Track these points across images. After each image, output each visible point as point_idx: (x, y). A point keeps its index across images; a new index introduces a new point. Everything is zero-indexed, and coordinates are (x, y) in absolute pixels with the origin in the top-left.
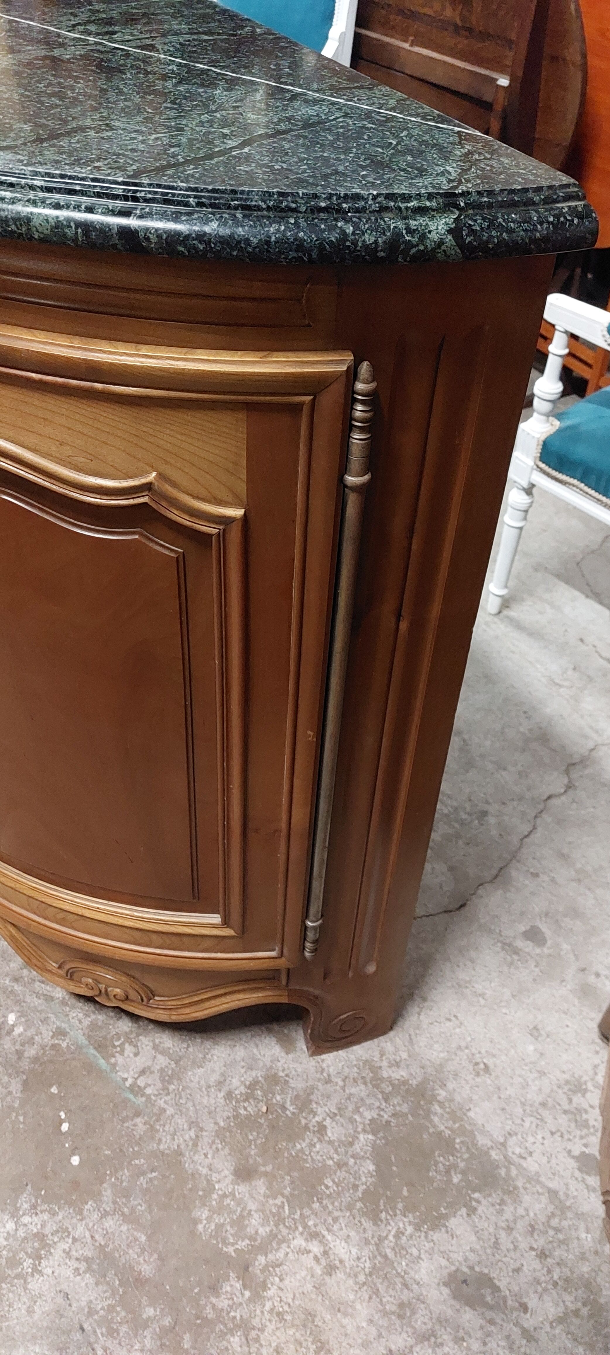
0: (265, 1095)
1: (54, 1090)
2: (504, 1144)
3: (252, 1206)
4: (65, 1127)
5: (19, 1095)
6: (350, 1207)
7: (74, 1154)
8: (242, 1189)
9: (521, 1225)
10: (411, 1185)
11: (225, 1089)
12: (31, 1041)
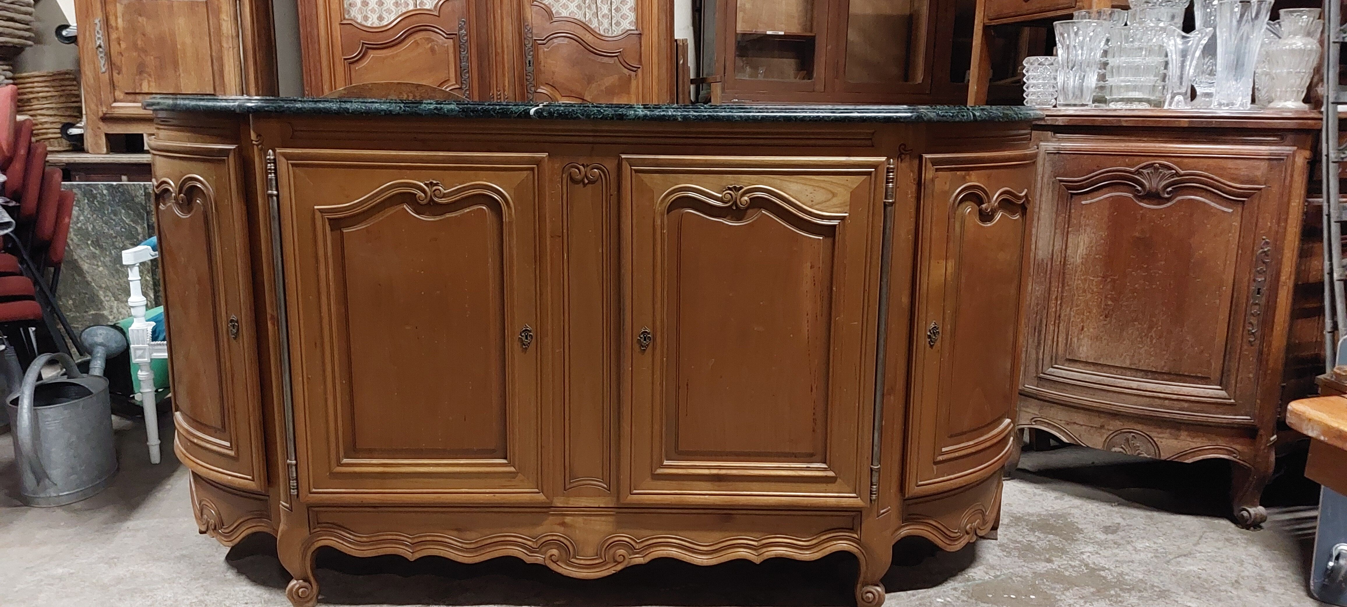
0: (1009, 549)
1: (990, 596)
3: (1065, 562)
4: (1013, 596)
5: (990, 605)
6: (1070, 544)
7: (1029, 597)
9: (1085, 516)
10: (1061, 531)
11: (1003, 557)
12: (958, 598)
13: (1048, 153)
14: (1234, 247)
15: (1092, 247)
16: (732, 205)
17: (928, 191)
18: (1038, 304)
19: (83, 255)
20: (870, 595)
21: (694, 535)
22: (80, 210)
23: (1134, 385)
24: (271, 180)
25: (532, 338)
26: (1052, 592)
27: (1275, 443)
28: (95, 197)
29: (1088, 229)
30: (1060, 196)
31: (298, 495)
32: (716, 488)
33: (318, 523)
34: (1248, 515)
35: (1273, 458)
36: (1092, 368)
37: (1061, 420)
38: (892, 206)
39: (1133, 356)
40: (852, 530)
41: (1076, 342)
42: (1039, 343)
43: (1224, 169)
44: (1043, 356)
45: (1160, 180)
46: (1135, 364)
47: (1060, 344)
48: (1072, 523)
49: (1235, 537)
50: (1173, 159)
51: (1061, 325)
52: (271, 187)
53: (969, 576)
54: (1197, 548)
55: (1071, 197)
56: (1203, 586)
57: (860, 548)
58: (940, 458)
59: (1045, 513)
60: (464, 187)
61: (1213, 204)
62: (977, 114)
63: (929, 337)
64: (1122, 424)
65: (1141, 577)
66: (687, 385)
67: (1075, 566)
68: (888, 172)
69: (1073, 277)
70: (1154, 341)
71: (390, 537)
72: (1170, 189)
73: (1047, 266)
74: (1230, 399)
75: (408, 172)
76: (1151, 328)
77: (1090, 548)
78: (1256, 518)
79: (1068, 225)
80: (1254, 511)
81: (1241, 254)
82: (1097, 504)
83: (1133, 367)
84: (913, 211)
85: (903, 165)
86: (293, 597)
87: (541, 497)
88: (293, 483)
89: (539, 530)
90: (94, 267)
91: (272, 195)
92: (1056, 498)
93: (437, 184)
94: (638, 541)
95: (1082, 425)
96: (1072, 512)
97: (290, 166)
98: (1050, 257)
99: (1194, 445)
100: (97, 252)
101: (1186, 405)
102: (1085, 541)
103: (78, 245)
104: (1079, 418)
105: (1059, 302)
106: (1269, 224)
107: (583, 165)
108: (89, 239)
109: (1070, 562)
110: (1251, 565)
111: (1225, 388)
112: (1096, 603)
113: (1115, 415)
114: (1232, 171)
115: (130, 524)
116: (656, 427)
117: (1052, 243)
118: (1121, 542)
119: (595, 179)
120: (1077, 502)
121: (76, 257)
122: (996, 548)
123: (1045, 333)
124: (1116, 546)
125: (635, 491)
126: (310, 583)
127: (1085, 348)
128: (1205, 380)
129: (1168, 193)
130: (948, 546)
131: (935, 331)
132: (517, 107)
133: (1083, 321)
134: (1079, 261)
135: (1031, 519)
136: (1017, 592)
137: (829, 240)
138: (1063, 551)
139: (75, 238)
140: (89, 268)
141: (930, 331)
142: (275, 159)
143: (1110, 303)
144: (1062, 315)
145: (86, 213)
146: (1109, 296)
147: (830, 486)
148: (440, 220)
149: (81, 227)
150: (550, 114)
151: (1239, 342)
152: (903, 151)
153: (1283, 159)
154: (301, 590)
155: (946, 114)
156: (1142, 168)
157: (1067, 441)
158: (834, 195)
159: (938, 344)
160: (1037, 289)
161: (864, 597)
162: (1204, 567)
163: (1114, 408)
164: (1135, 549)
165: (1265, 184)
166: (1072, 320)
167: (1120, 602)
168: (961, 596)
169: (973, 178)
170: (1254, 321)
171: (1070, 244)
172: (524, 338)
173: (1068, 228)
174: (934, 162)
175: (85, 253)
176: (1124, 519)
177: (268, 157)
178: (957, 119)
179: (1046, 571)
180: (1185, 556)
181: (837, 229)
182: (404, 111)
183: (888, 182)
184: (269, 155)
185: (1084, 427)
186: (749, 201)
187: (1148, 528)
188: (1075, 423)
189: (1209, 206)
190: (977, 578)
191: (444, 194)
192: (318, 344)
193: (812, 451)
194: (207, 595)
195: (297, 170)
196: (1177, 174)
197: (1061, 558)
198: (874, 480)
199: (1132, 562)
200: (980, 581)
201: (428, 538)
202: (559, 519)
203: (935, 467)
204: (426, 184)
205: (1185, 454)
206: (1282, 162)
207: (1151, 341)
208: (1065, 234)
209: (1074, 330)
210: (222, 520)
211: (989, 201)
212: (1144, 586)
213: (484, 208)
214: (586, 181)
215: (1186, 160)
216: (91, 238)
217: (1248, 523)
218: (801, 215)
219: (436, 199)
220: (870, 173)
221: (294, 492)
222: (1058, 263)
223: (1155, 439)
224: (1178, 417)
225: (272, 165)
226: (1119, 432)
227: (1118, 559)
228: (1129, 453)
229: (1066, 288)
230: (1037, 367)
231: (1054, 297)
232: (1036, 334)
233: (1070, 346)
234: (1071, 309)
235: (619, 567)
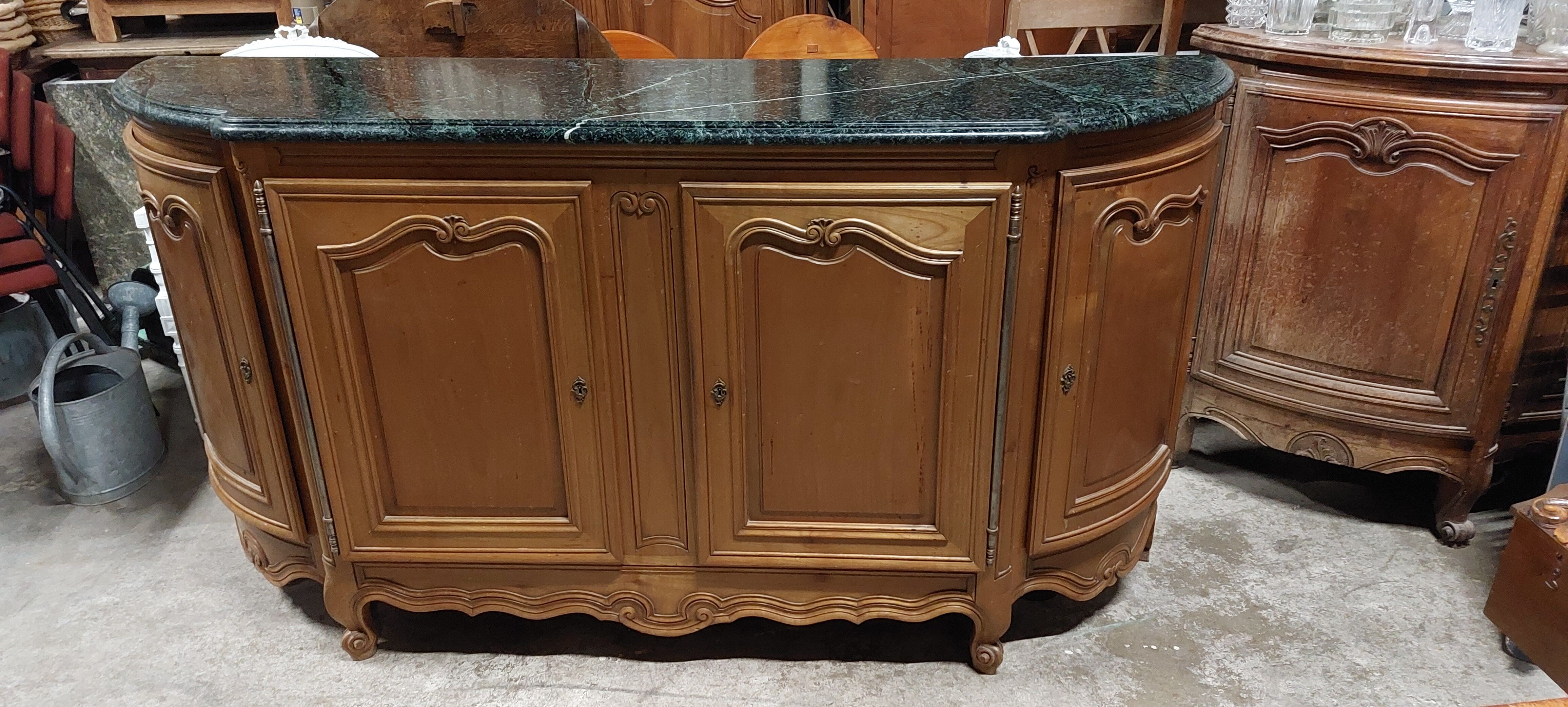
0: (1160, 575)
1: (1127, 646)
2: (1214, 515)
3: (1223, 596)
4: (1153, 647)
5: (1126, 660)
6: (1233, 568)
7: (1173, 648)
8: (1212, 597)
9: (1258, 524)
10: (1227, 547)
11: (1151, 587)
12: (1090, 649)
13: (1249, 94)
14: (1471, 228)
15: (1293, 216)
16: (819, 242)
17: (1066, 216)
18: (1222, 279)
19: (107, 168)
20: (986, 656)
21: (785, 594)
22: (95, 115)
23: (1330, 383)
24: (262, 216)
25: (586, 392)
26: (1200, 641)
27: (1495, 454)
28: (110, 98)
29: (1291, 195)
30: (1260, 150)
31: (339, 553)
32: (808, 550)
33: (366, 578)
34: (1453, 532)
35: (1490, 471)
36: (1282, 359)
37: (1240, 414)
38: (1018, 242)
39: (1332, 349)
40: (964, 591)
41: (1264, 327)
42: (1220, 324)
43: (1469, 132)
44: (1224, 340)
45: (1385, 142)
46: (1333, 359)
47: (1245, 327)
48: (1241, 536)
49: (1432, 557)
50: (1404, 116)
51: (1248, 306)
52: (264, 224)
53: (1107, 615)
54: (1384, 575)
55: (1273, 152)
56: (1379, 633)
57: (974, 610)
58: (1073, 511)
59: (1211, 520)
60: (492, 223)
61: (1450, 175)
62: (1134, 118)
63: (1063, 383)
64: (1311, 425)
65: (1308, 618)
66: (772, 442)
67: (1234, 602)
68: (1013, 202)
69: (1268, 251)
70: (1359, 335)
71: (446, 593)
72: (1397, 153)
73: (1237, 234)
74: (1444, 407)
75: (424, 205)
76: (1355, 320)
77: (1255, 576)
78: (1460, 536)
79: (1267, 187)
80: (1460, 527)
81: (1479, 238)
82: (1275, 506)
83: (1331, 363)
84: (1047, 239)
85: (1033, 190)
86: (348, 649)
87: (610, 558)
88: (332, 541)
89: (610, 588)
90: (122, 181)
91: (265, 235)
92: (1229, 497)
93: (459, 220)
94: (722, 600)
95: (1264, 422)
96: (1244, 518)
97: (283, 200)
98: (1241, 223)
99: (1393, 454)
100: (123, 163)
101: (1389, 411)
102: (1252, 563)
103: (100, 157)
104: (1262, 414)
105: (1247, 279)
106: (1519, 202)
107: (635, 194)
108: (111, 149)
109: (1229, 596)
110: (1442, 601)
111: (1439, 393)
112: (1249, 657)
113: (1304, 415)
114: (1480, 135)
115: (179, 531)
116: (737, 487)
117: (1244, 207)
118: (1294, 564)
119: (651, 210)
120: (1252, 502)
121: (100, 170)
122: (1145, 574)
123: (1229, 314)
124: (1287, 571)
125: (716, 553)
126: (366, 634)
127: (1274, 336)
128: (1416, 383)
129: (1394, 158)
130: (1081, 596)
131: (1070, 376)
132: (548, 128)
133: (1274, 304)
134: (1276, 232)
135: (1193, 529)
136: (1160, 641)
137: (939, 282)
138: (1223, 579)
139: (95, 148)
140: (117, 182)
141: (1064, 377)
142: (263, 192)
143: (1309, 285)
144: (1251, 295)
145: (103, 118)
146: (1309, 278)
147: (939, 549)
148: (467, 260)
149: (101, 135)
150: (589, 137)
151: (1463, 342)
152: (1033, 175)
153: (1548, 121)
154: (356, 642)
155: (1092, 123)
156: (1363, 125)
157: (1246, 438)
158: (945, 229)
159: (1073, 390)
160: (1223, 259)
161: (979, 657)
162: (1387, 604)
163: (1302, 408)
164: (1310, 577)
165: (1520, 152)
166: (1262, 301)
167: (1278, 656)
168: (1094, 647)
169: (1126, 192)
170: (1484, 318)
171: (1266, 210)
172: (577, 392)
173: (1266, 190)
174: (1074, 180)
175: (110, 165)
176: (1304, 529)
177: (255, 190)
178: (1106, 128)
179: (1199, 609)
180: (1367, 586)
181: (948, 270)
182: (410, 136)
183: (1012, 214)
184: (257, 188)
185: (1266, 425)
186: (839, 237)
187: (1331, 543)
188: (1256, 419)
189: (1445, 176)
190: (1116, 619)
191: (469, 231)
192: (341, 398)
193: (918, 513)
194: (260, 636)
195: (293, 205)
196: (1408, 135)
197: (1220, 589)
198: (992, 543)
199: (1302, 596)
200: (1119, 624)
201: (488, 595)
202: (632, 577)
203: (1066, 521)
204: (446, 220)
205: (1384, 464)
206: (1546, 125)
207: (1356, 334)
208: (1262, 197)
209: (1264, 314)
210: (266, 557)
211: (1146, 216)
212: (1309, 632)
213: (519, 246)
214: (640, 213)
215: (1421, 118)
216: (114, 148)
217: (1451, 540)
218: (903, 253)
219: (460, 238)
220: (990, 203)
221: (335, 550)
222: (1251, 232)
223: (1349, 445)
224: (1378, 423)
225: (262, 198)
226: (1307, 434)
227: (1285, 590)
228: (1316, 458)
229: (1258, 263)
230: (1216, 351)
231: (1242, 272)
232: (1218, 313)
233: (1258, 331)
234: (1261, 288)
235: (702, 626)
